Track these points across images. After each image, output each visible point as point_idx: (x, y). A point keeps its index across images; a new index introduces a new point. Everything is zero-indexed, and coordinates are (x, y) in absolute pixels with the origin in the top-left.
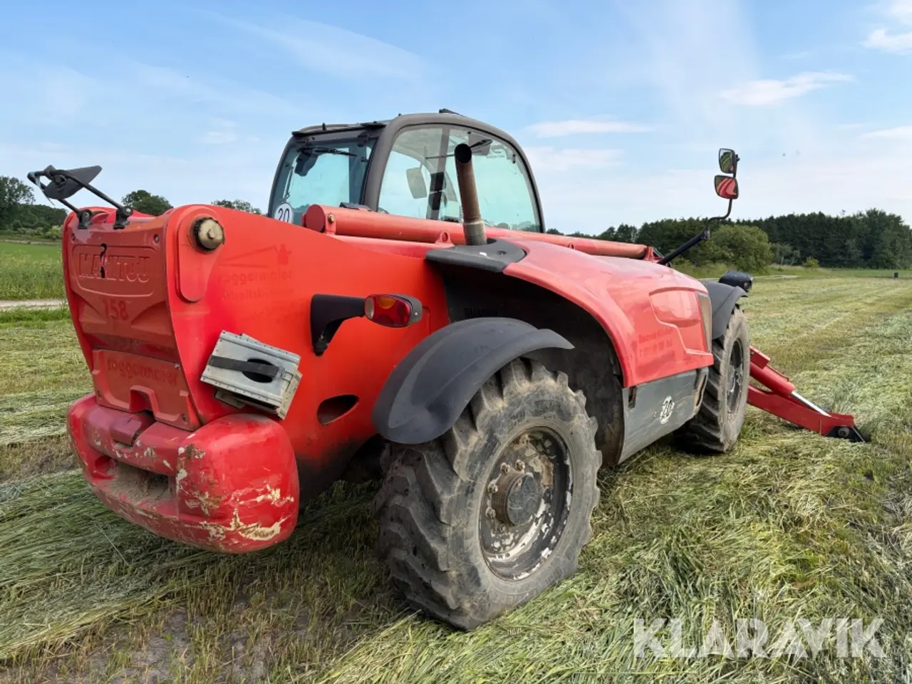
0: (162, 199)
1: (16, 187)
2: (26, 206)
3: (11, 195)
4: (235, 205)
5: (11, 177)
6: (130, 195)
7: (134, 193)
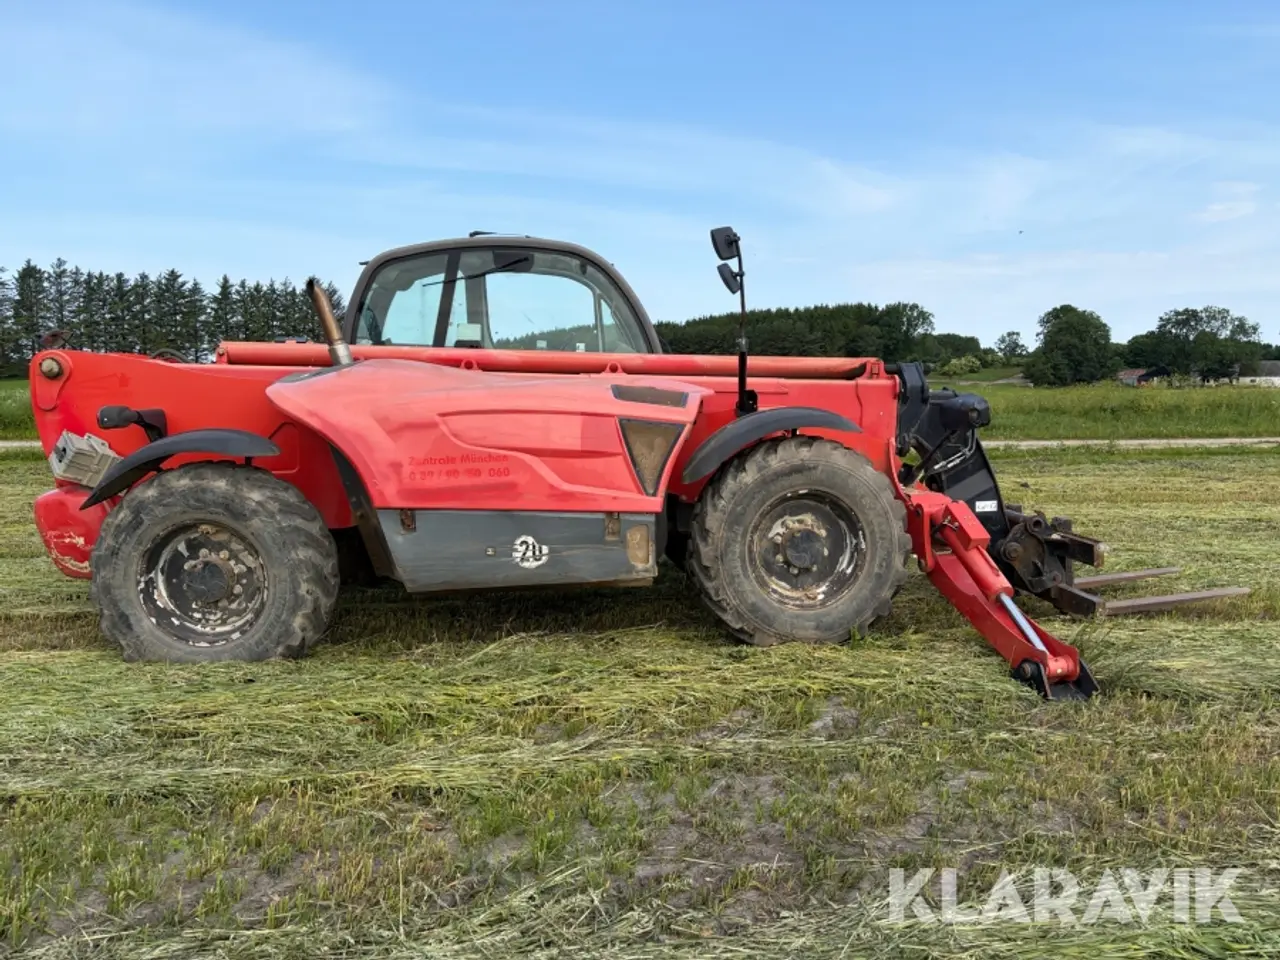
0: (1091, 314)
1: (915, 314)
2: (925, 336)
3: (909, 324)
4: (1204, 315)
5: (911, 303)
6: (1049, 313)
7: (1055, 309)
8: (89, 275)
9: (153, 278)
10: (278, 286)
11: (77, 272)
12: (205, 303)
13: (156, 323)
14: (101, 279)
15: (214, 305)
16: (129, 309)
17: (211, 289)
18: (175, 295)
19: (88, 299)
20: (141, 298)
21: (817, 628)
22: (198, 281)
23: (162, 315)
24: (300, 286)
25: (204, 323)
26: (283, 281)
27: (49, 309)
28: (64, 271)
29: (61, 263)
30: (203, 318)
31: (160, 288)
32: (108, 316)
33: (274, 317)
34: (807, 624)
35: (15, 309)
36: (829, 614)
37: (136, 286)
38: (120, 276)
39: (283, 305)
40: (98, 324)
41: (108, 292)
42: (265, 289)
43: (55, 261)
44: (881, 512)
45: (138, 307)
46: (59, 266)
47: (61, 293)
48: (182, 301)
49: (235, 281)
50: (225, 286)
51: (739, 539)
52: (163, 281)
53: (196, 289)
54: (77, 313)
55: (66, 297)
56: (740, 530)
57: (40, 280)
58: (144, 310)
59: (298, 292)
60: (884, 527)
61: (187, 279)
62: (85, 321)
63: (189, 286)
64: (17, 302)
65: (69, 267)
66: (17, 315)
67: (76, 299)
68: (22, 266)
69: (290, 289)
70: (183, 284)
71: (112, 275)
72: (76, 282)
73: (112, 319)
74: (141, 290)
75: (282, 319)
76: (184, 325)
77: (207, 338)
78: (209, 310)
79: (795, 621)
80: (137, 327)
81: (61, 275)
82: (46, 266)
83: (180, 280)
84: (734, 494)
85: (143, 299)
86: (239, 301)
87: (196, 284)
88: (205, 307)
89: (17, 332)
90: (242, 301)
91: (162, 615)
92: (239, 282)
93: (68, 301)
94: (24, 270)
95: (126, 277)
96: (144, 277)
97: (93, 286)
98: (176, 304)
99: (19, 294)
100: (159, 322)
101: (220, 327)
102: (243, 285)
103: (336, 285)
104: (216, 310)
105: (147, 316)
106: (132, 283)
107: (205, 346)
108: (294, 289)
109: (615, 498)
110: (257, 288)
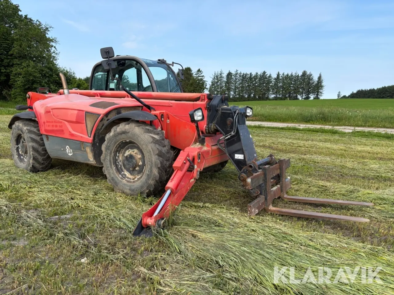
8: (243, 74)
9: (259, 74)
10: (294, 74)
11: (241, 73)
12: (272, 80)
13: (259, 87)
14: (246, 75)
15: (274, 81)
16: (252, 83)
17: (274, 76)
18: (264, 78)
19: (242, 80)
20: (255, 79)
21: (130, 190)
22: (271, 74)
23: (260, 84)
24: (300, 74)
25: (271, 86)
26: (295, 72)
27: (233, 83)
28: (237, 73)
29: (237, 71)
30: (271, 84)
31: (261, 76)
32: (247, 85)
33: (292, 84)
34: (127, 187)
35: (225, 84)
36: (133, 186)
37: (255, 76)
38: (251, 73)
39: (294, 80)
40: (244, 87)
41: (247, 78)
42: (290, 75)
43: (236, 70)
44: (148, 151)
45: (254, 82)
46: (236, 72)
47: (236, 79)
48: (266, 80)
49: (281, 73)
50: (278, 75)
51: (109, 155)
52: (262, 74)
53: (270, 76)
54: (239, 84)
55: (237, 80)
56: (109, 152)
57: (232, 76)
58: (256, 83)
59: (300, 75)
60: (150, 157)
61: (268, 74)
62: (241, 86)
63: (268, 75)
64: (226, 82)
65: (239, 72)
66: (226, 85)
67: (240, 80)
68: (228, 72)
69: (297, 75)
70: (267, 75)
71: (249, 73)
72: (240, 76)
73: (248, 86)
74: (255, 77)
75: (294, 84)
76: (266, 86)
77: (271, 90)
78: (273, 82)
79: (124, 186)
80: (253, 88)
81: (237, 74)
82: (233, 72)
83: (266, 74)
84: (108, 139)
85: (256, 80)
86: (282, 79)
87: (270, 75)
88: (272, 81)
89: (225, 90)
90: (283, 79)
91: (19, 155)
92: (282, 73)
93: (238, 81)
94: (228, 73)
95: (252, 74)
96: (257, 73)
97: (244, 77)
98: (264, 81)
99: (227, 80)
100: (259, 86)
101: (275, 87)
102: (283, 74)
103: (312, 73)
104: (275, 82)
105: (256, 85)
106: (254, 75)
107: (271, 93)
108: (298, 75)
109: (82, 137)
110: (287, 75)
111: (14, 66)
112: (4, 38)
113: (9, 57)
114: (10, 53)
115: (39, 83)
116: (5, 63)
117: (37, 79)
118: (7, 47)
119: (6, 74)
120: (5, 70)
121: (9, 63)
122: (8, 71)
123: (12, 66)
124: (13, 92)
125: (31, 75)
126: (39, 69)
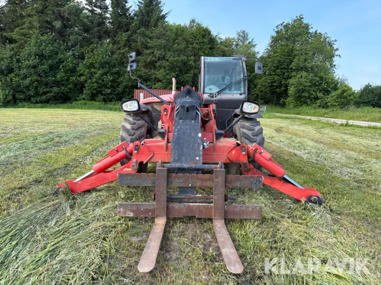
111: (292, 78)
112: (288, 55)
113: (289, 70)
114: (291, 66)
115: (308, 91)
116: (286, 76)
117: (306, 88)
118: (289, 62)
119: (285, 85)
120: (284, 82)
121: (288, 76)
122: (287, 82)
123: (291, 78)
124: (287, 101)
125: (301, 84)
126: (310, 79)
